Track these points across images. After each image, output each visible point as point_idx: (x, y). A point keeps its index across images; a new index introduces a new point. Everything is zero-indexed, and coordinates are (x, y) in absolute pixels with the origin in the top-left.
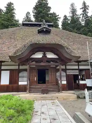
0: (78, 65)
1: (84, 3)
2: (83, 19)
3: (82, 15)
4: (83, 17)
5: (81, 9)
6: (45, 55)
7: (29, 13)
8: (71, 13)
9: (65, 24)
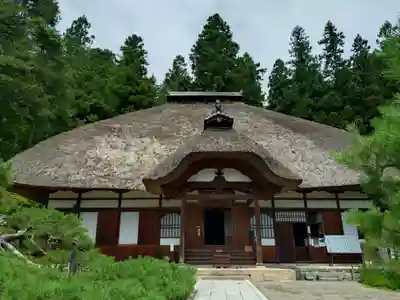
0: (305, 199)
1: (330, 28)
2: (330, 69)
3: (324, 60)
4: (327, 63)
5: (321, 43)
6: (219, 176)
7: (183, 60)
8: (294, 54)
9: (277, 82)
